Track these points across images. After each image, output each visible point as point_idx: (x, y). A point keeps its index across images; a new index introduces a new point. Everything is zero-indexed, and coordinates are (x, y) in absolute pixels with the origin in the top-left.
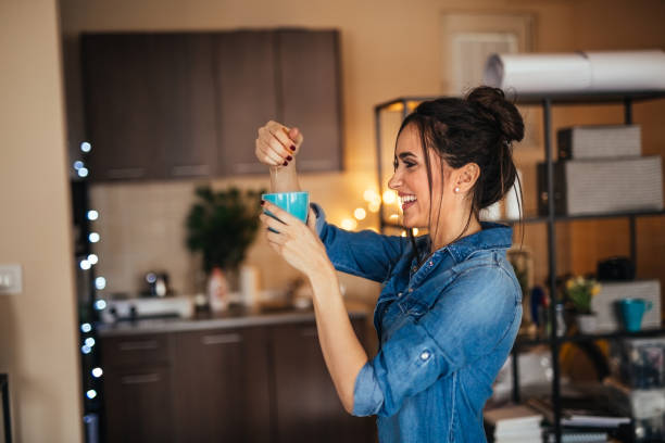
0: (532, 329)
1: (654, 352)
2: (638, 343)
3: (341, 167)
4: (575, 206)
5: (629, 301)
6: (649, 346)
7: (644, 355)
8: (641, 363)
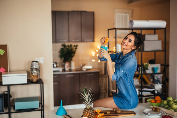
0: (137, 73)
1: (159, 77)
2: (156, 75)
3: (94, 41)
4: (146, 49)
5: (155, 67)
6: (158, 76)
7: (157, 78)
8: (157, 79)
